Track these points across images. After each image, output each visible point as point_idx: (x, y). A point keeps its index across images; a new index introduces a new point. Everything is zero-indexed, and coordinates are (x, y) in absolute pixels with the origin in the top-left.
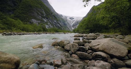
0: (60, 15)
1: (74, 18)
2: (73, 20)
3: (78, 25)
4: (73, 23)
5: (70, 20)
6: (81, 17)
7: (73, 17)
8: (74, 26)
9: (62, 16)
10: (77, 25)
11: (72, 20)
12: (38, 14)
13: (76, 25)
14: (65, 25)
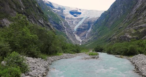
0: (47, 4)
1: (80, 13)
2: (79, 16)
3: (90, 30)
4: (78, 25)
5: (70, 16)
6: (97, 11)
7: (79, 11)
8: (79, 31)
9: (52, 7)
10: (88, 29)
11: (75, 16)
12: (11, 7)
13: (85, 30)
14: (59, 27)
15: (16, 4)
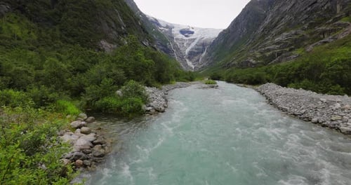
0: (152, 21)
1: (192, 33)
2: (192, 37)
3: (204, 53)
4: (190, 47)
5: (181, 36)
6: (214, 30)
7: (191, 30)
8: (192, 55)
9: (158, 24)
10: (202, 53)
11: (186, 36)
13: (198, 53)
14: (168, 51)
15: (114, 22)
